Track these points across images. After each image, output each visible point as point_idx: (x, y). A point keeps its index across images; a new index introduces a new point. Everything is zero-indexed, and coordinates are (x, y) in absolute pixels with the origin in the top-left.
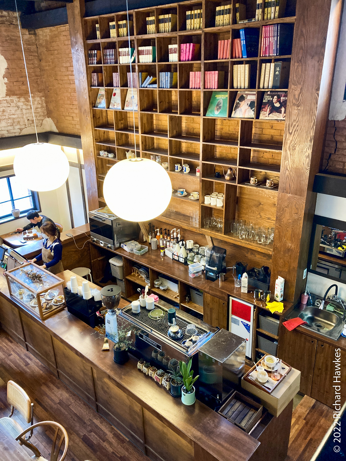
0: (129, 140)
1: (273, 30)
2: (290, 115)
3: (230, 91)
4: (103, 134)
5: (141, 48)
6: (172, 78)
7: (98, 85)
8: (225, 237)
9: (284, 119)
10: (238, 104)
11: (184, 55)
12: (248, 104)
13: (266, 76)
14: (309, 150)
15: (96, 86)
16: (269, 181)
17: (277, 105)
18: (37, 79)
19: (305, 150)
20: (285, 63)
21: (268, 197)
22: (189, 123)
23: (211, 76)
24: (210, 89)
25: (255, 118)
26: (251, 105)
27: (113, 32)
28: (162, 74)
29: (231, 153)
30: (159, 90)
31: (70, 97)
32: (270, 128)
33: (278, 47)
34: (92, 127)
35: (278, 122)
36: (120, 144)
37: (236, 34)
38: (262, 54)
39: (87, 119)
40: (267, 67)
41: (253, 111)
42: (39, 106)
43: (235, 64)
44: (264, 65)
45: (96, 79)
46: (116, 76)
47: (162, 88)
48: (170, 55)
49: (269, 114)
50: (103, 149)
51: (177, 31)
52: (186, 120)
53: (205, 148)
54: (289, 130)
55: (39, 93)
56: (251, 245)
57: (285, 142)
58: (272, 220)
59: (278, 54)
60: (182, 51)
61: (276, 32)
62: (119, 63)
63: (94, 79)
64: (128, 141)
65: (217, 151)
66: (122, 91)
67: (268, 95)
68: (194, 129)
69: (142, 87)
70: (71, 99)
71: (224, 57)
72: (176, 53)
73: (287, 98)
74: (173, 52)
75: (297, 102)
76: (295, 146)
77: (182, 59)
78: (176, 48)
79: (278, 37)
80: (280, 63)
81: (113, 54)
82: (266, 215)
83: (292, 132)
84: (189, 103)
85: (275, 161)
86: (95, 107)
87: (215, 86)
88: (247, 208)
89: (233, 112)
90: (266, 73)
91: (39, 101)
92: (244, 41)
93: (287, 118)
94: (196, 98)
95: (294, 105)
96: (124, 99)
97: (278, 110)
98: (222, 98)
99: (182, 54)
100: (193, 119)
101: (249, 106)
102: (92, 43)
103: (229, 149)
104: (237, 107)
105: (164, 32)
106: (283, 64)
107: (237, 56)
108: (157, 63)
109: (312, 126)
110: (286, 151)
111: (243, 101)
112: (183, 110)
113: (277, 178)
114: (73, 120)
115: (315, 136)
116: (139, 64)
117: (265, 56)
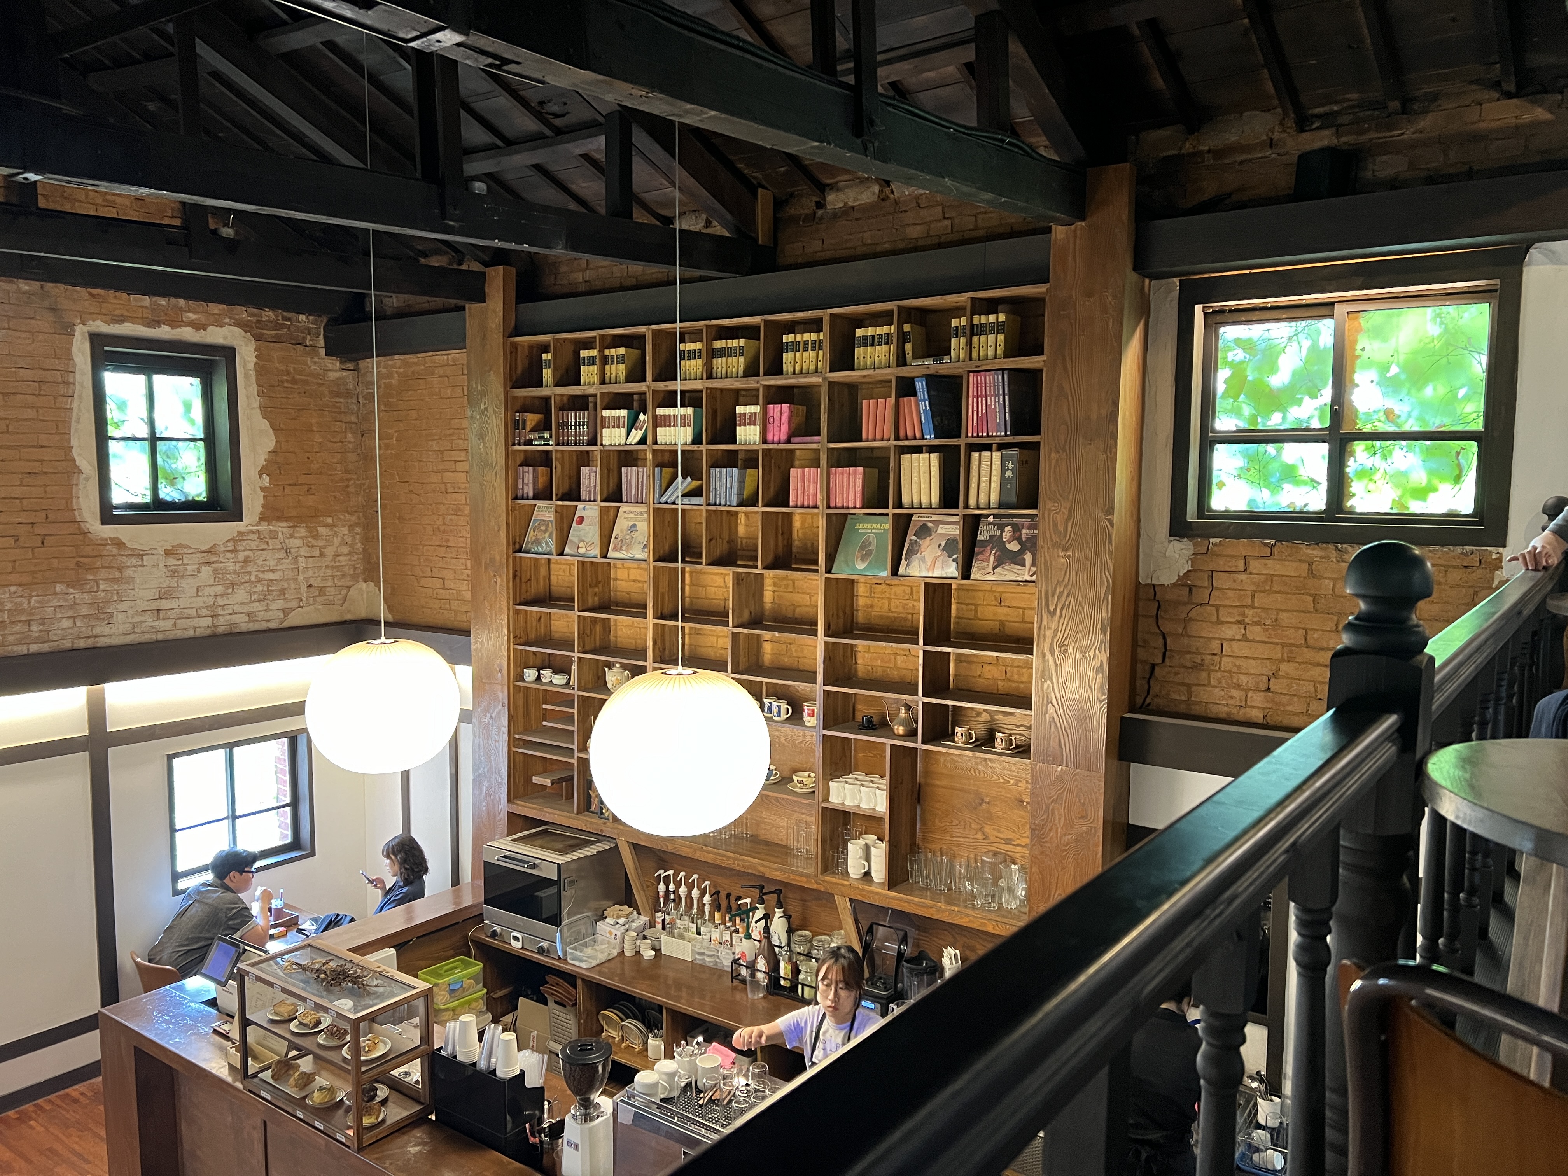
0: (612, 638)
1: (994, 382)
2: (1046, 569)
3: (894, 515)
4: (534, 624)
5: (660, 411)
6: (744, 482)
7: (534, 496)
8: (893, 898)
9: (1034, 578)
10: (912, 544)
11: (776, 429)
12: (940, 545)
13: (983, 479)
14: (1100, 652)
15: (528, 499)
16: (1001, 735)
17: (1014, 547)
18: (349, 480)
19: (1091, 654)
20: (1025, 452)
21: (1001, 780)
22: (782, 593)
23: (845, 480)
24: (843, 507)
25: (960, 578)
26: (949, 547)
27: (589, 373)
28: (718, 474)
29: (896, 667)
30: (707, 511)
31: (442, 528)
32: (994, 603)
33: (1007, 418)
34: (508, 603)
35: (1019, 585)
36: (587, 648)
37: (906, 388)
38: (970, 431)
39: (496, 582)
40: (982, 459)
41: (954, 560)
42: (345, 550)
43: (903, 453)
44: (975, 455)
45: (531, 481)
46: (590, 475)
47: (715, 505)
48: (740, 430)
49: (994, 568)
50: (531, 663)
51: (759, 375)
52: (775, 584)
53: (830, 651)
54: (1047, 605)
55: (348, 517)
56: (968, 916)
57: (1039, 636)
58: (1018, 845)
59: (1008, 433)
60: (771, 420)
61: (1001, 387)
62: (602, 444)
63: (526, 481)
64: (609, 640)
65: (858, 662)
66: (604, 512)
67: (990, 524)
68: (795, 607)
69: (660, 503)
70: (444, 532)
71: (878, 437)
72: (755, 425)
73: (1036, 532)
74: (747, 421)
75: (1061, 540)
76: (1066, 643)
77: (770, 437)
78: (755, 413)
79: (1007, 397)
80: (1014, 452)
81: (584, 422)
82: (999, 831)
83: (1055, 610)
84: (785, 543)
85: (1014, 685)
86: (520, 551)
87: (855, 503)
88: (947, 815)
89: (904, 563)
90: (983, 473)
91: (345, 537)
92: (927, 403)
93: (1041, 577)
94: (800, 532)
95: (1055, 545)
96: (607, 532)
97: (1016, 559)
98: (874, 531)
99: (770, 427)
100: (794, 583)
101: (944, 550)
102: (525, 397)
103: (892, 657)
104: (912, 552)
105: (727, 377)
106: (1020, 453)
107: (910, 434)
108: (704, 447)
109: (1102, 596)
110: (1044, 656)
111: (928, 539)
112: (771, 558)
113: (1022, 730)
114: (444, 588)
115: (1112, 619)
116: (655, 447)
117: (978, 436)
